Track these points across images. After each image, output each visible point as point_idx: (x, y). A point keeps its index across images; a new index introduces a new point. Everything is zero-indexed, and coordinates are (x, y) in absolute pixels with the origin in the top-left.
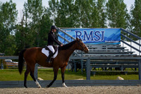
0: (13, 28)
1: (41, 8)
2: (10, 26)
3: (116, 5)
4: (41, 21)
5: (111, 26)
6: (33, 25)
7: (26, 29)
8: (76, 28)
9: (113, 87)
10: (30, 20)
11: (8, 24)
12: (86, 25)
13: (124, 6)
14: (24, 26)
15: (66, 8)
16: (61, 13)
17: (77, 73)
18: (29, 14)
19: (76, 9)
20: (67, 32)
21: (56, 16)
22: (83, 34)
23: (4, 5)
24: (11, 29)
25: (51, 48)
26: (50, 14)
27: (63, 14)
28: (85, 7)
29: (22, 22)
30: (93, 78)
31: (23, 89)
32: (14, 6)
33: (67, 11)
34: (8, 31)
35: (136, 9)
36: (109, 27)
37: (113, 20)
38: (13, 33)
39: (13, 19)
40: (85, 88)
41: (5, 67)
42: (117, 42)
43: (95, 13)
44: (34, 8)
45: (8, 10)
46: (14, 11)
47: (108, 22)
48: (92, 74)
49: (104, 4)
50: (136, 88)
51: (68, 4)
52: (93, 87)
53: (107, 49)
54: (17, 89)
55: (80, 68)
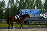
0: (4, 9)
1: (13, 3)
2: (3, 9)
3: (39, 2)
4: (13, 7)
5: (37, 9)
6: (11, 9)
7: (9, 10)
8: (25, 9)
9: (38, 29)
10: (10, 7)
11: (3, 8)
12: (29, 8)
13: (41, 2)
14: (8, 9)
15: (22, 3)
16: (20, 4)
17: (25, 24)
18: (9, 5)
19: (25, 3)
20: (22, 11)
21: (19, 5)
22: (28, 11)
23: (1, 2)
24: (4, 10)
25: (18, 16)
26: (17, 5)
27: (21, 5)
28: (28, 2)
29: (7, 8)
30: (31, 26)
31: (8, 30)
32: (5, 2)
33: (22, 4)
34: (3, 11)
35: (45, 3)
36: (36, 9)
37: (38, 7)
38: (4, 11)
39: (4, 7)
40: (28, 29)
41: (2, 22)
42: (39, 14)
43: (31, 5)
44: (11, 3)
45: (3, 3)
46: (4, 4)
47: (36, 7)
48: (31, 25)
49: (35, 2)
50: (45, 29)
51: (23, 2)
52: (31, 29)
53: (35, 16)
54: (6, 30)
55: (27, 22)
